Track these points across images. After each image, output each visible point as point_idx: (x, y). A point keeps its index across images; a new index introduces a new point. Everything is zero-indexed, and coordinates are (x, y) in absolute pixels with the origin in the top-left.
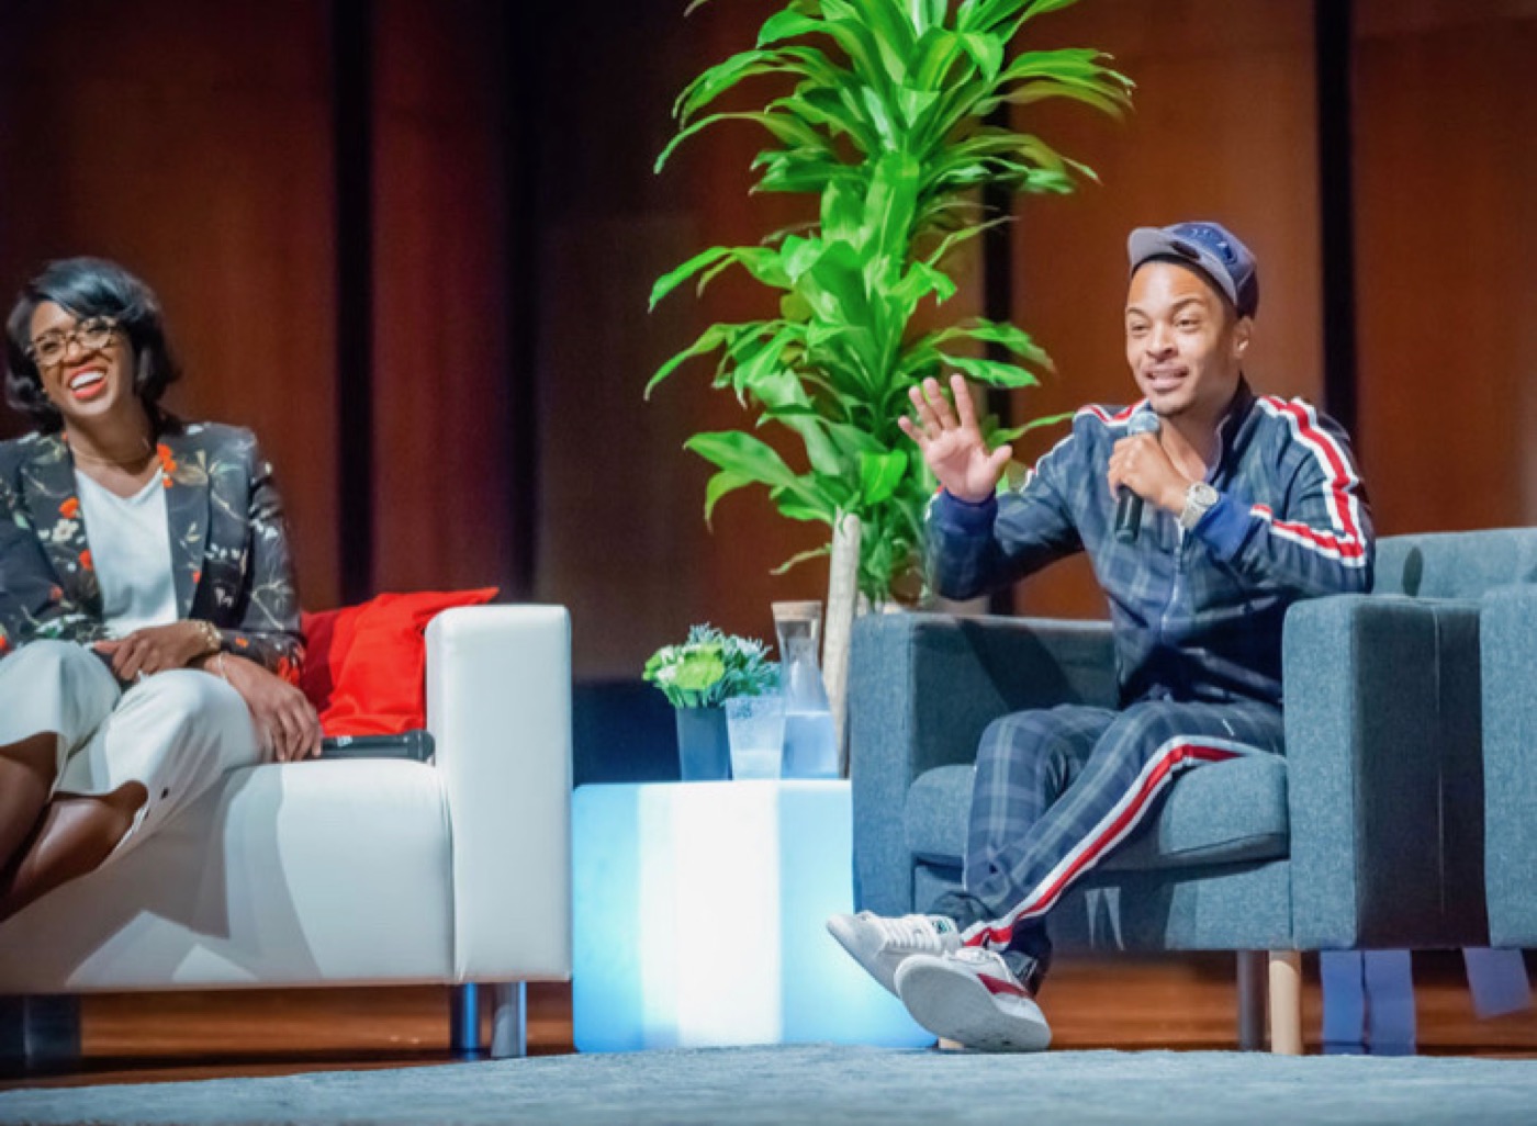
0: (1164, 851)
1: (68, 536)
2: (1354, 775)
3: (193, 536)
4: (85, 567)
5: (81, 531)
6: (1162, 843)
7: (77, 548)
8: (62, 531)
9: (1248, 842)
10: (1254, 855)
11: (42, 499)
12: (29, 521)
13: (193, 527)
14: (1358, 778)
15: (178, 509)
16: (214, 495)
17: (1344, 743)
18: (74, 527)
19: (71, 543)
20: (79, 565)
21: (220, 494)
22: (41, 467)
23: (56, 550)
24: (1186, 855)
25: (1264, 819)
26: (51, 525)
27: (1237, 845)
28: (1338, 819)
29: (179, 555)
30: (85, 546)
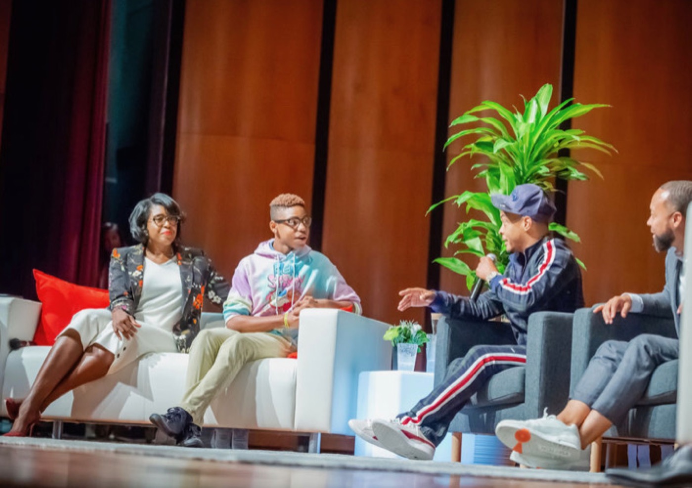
0: (489, 399)
1: (137, 275)
2: (541, 374)
3: (189, 280)
4: (140, 285)
5: (142, 274)
6: (489, 394)
7: (140, 279)
8: (137, 273)
9: (512, 395)
10: (514, 401)
11: (132, 264)
12: (125, 268)
13: (188, 277)
14: (542, 375)
15: (183, 271)
16: (194, 267)
17: (538, 362)
18: (140, 273)
19: (138, 277)
20: (138, 284)
21: (197, 267)
22: (134, 255)
23: (132, 278)
24: (498, 400)
25: (516, 388)
26: (133, 271)
27: (509, 397)
28: (535, 389)
29: (185, 285)
30: (142, 279)
